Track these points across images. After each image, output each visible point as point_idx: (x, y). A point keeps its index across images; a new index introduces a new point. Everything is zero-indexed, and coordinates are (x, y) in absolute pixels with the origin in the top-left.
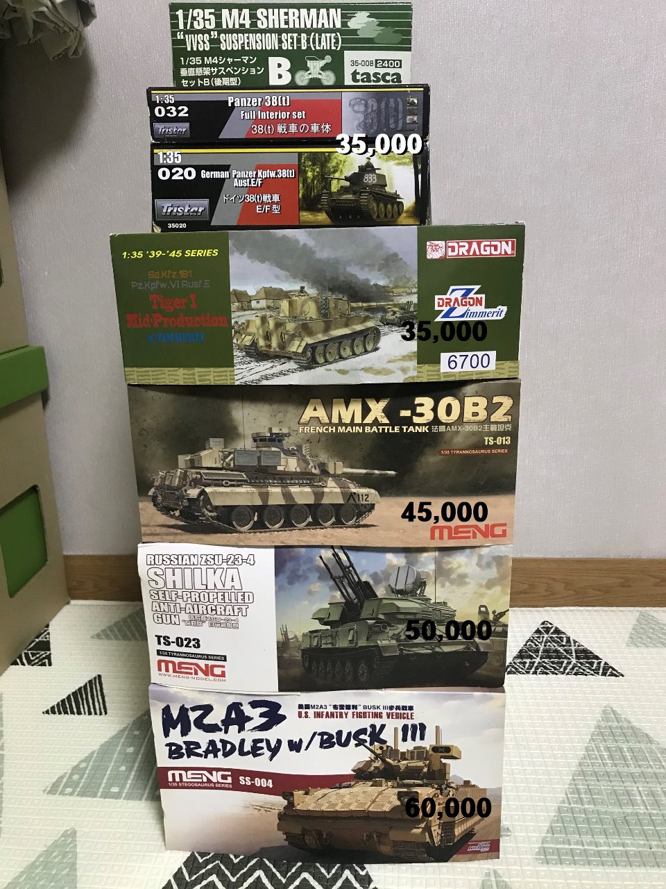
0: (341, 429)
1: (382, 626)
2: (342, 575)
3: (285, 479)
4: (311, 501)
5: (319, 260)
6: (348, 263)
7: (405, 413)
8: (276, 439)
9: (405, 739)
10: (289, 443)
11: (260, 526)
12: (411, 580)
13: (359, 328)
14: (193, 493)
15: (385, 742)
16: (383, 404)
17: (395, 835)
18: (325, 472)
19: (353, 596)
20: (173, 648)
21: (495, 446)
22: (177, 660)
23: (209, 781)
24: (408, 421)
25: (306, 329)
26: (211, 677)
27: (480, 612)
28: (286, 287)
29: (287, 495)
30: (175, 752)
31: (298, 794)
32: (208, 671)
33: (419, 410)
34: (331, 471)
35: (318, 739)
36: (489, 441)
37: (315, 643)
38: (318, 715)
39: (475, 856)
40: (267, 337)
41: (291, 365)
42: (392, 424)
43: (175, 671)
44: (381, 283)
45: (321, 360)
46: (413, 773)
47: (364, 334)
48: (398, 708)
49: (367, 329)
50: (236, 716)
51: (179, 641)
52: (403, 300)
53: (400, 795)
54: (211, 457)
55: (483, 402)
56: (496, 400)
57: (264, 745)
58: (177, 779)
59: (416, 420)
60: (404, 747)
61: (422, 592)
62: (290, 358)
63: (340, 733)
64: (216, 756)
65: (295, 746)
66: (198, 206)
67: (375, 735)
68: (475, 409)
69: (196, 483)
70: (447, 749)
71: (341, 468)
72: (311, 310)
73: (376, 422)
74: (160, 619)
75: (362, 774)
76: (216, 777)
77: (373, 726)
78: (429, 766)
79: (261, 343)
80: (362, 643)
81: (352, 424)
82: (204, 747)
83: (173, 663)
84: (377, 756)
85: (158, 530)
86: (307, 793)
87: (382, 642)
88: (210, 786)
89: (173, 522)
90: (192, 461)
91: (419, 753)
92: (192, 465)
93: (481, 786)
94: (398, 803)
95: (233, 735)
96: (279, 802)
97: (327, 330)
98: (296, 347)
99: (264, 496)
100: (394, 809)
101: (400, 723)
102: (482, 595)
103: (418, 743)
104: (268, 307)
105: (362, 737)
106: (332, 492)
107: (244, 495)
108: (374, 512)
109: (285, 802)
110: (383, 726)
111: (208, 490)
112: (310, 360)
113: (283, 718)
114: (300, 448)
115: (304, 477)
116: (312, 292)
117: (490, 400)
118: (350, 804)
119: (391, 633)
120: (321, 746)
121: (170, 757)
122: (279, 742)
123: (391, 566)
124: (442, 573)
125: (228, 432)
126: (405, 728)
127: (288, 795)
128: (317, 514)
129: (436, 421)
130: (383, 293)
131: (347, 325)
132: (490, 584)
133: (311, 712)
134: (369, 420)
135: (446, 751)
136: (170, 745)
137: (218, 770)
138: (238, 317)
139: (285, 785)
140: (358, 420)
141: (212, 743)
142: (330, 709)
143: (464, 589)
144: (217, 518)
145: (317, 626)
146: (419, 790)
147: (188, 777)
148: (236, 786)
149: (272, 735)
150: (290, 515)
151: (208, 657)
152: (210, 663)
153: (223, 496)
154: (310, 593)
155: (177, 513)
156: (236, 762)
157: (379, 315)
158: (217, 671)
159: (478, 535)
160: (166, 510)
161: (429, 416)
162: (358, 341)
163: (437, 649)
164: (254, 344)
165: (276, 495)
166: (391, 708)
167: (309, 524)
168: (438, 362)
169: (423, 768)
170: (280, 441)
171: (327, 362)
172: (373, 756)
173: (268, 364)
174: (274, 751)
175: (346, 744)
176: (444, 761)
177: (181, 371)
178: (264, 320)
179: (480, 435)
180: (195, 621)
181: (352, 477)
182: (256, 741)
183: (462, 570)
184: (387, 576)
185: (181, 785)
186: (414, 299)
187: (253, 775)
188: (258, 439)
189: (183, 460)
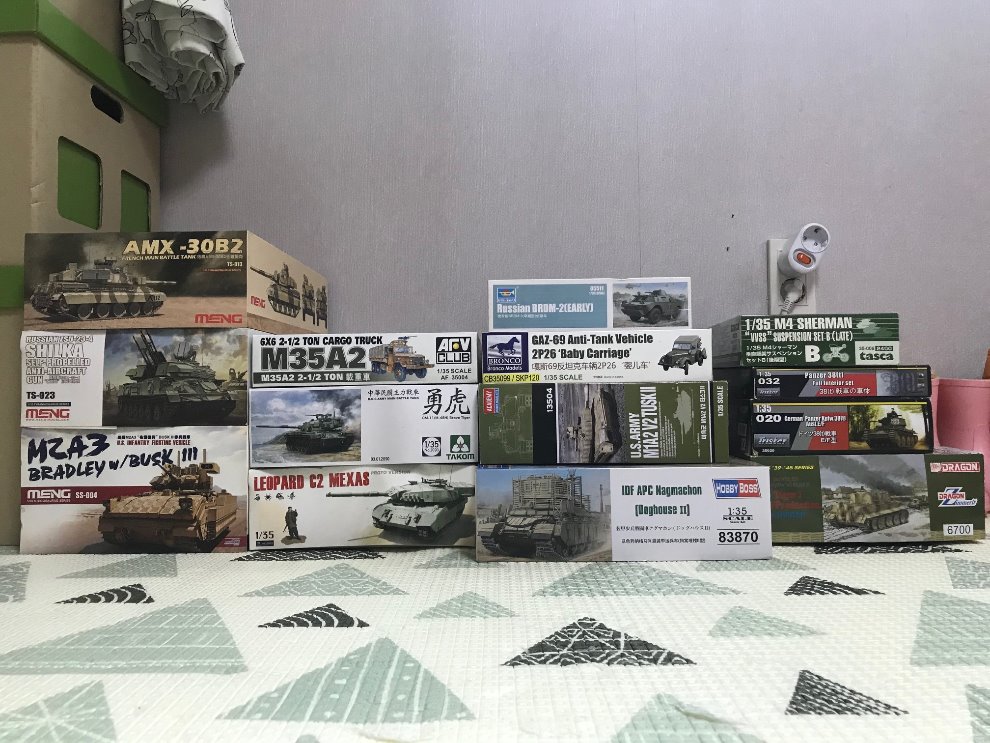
0: (147, 258)
1: (169, 381)
2: (146, 349)
3: (112, 287)
4: (126, 301)
7: (183, 248)
8: (108, 264)
9: (184, 460)
10: (116, 266)
12: (187, 351)
14: (56, 297)
15: (171, 462)
16: (171, 243)
17: (177, 533)
18: (136, 283)
19: (152, 361)
20: (38, 400)
21: (233, 267)
22: (39, 408)
23: (55, 497)
24: (185, 252)
27: (230, 373)
29: (112, 297)
30: (34, 475)
31: (113, 500)
33: (191, 246)
34: (139, 283)
35: (129, 459)
36: (230, 264)
37: (127, 392)
38: (130, 443)
42: (176, 254)
46: (189, 484)
48: (180, 437)
50: (78, 447)
51: (42, 395)
53: (181, 501)
54: (68, 275)
55: (226, 241)
56: (233, 241)
57: (94, 466)
58: (34, 497)
59: (189, 251)
60: (185, 465)
61: (194, 358)
64: (62, 478)
65: (114, 465)
67: (166, 456)
68: (222, 245)
69: (59, 290)
70: (211, 466)
71: (146, 281)
73: (166, 253)
74: (31, 381)
75: (157, 486)
76: (60, 494)
77: (165, 451)
78: (199, 479)
80: (157, 392)
81: (153, 254)
82: (54, 470)
84: (167, 472)
85: (33, 322)
86: (118, 500)
87: (170, 392)
88: (56, 501)
89: (43, 316)
90: (57, 277)
91: (193, 469)
92: (58, 279)
93: (233, 494)
94: (179, 507)
95: (75, 461)
96: (100, 507)
99: (99, 298)
100: (177, 512)
101: (181, 448)
102: (231, 362)
103: (193, 462)
105: (158, 458)
106: (140, 295)
107: (87, 297)
108: (163, 307)
109: (104, 508)
110: (171, 450)
111: (65, 295)
113: (108, 445)
114: (122, 269)
115: (123, 287)
117: (230, 240)
118: (147, 508)
119: (174, 386)
120: (131, 465)
121: (31, 479)
122: (104, 463)
123: (176, 342)
124: (206, 346)
125: (80, 260)
126: (185, 450)
127: (106, 503)
128: (130, 309)
129: (200, 252)
132: (236, 354)
133: (126, 441)
134: (162, 252)
135: (210, 468)
136: (31, 470)
137: (62, 488)
139: (106, 494)
140: (156, 252)
141: (60, 467)
142: (138, 439)
143: (219, 358)
144: (69, 312)
145: (129, 381)
146: (193, 497)
147: (41, 495)
148: (74, 501)
149: (99, 458)
150: (113, 309)
151: (59, 404)
153: (75, 298)
154: (126, 359)
155: (46, 310)
156: (76, 481)
158: (64, 413)
159: (225, 321)
160: (39, 309)
161: (196, 249)
163: (205, 399)
165: (105, 298)
166: (176, 437)
167: (125, 316)
169: (195, 481)
170: (110, 265)
172: (164, 473)
174: (100, 470)
175: (146, 464)
176: (209, 475)
179: (226, 260)
180: (53, 379)
181: (150, 285)
182: (89, 463)
183: (218, 345)
184: (173, 349)
185: (37, 502)
187: (85, 489)
188: (97, 263)
189: (52, 276)
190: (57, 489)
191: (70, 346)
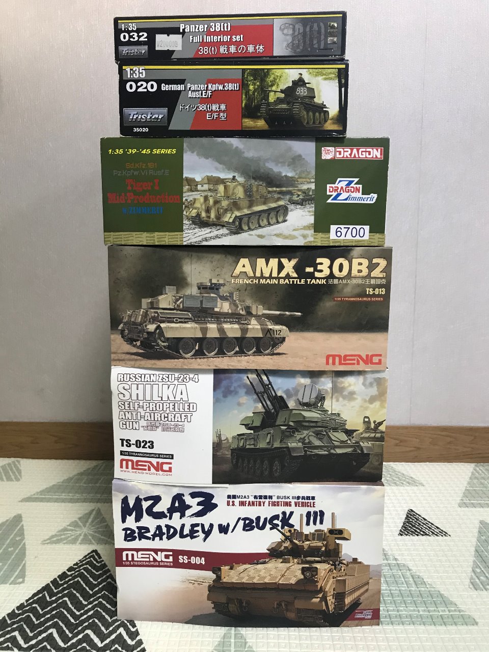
0: (263, 281)
1: (292, 431)
2: (263, 392)
3: (219, 317)
4: (238, 335)
5: (247, 158)
6: (267, 160)
7: (309, 270)
8: (214, 288)
9: (308, 524)
10: (223, 291)
11: (200, 354)
12: (314, 395)
13: (273, 205)
14: (152, 327)
15: (292, 526)
16: (294, 262)
17: (299, 604)
18: (249, 313)
19: (271, 407)
20: (133, 449)
21: (374, 295)
22: (135, 459)
23: (155, 560)
24: (311, 276)
25: (235, 205)
26: (160, 472)
27: (364, 422)
28: (222, 176)
29: (221, 330)
30: (129, 535)
31: (225, 569)
32: (159, 468)
33: (319, 267)
34: (254, 313)
35: (241, 523)
36: (370, 291)
37: (241, 444)
38: (242, 504)
39: (361, 622)
40: (208, 211)
41: (224, 231)
42: (300, 278)
43: (133, 468)
44: (290, 175)
45: (246, 228)
46: (314, 551)
47: (276, 210)
48: (303, 498)
49: (279, 206)
50: (178, 505)
51: (138, 444)
52: (305, 187)
53: (304, 570)
54: (166, 300)
55: (365, 262)
56: (375, 261)
57: (199, 528)
58: (130, 559)
59: (317, 274)
60: (308, 530)
61: (322, 405)
62: (223, 226)
63: (258, 518)
64: (161, 539)
65: (224, 529)
66: (159, 113)
67: (286, 520)
68: (360, 268)
69: (154, 320)
70: (340, 532)
71: (261, 310)
72: (240, 193)
73: (288, 276)
74: (124, 425)
75: (275, 553)
76: (160, 557)
77: (284, 513)
78: (326, 546)
79: (204, 215)
80: (277, 444)
81: (271, 277)
82: (152, 531)
83: (132, 461)
84: (287, 538)
85: (124, 356)
86: (231, 568)
87: (292, 444)
88: (156, 564)
89: (135, 350)
90: (152, 303)
91: (319, 535)
92: (152, 306)
93: (366, 563)
94: (302, 577)
95: (176, 521)
96: (210, 575)
97: (250, 206)
98: (228, 218)
99: (204, 330)
100: (299, 582)
101: (305, 510)
102: (366, 408)
103: (319, 526)
104: (210, 190)
105: (275, 522)
106: (255, 328)
107: (189, 330)
108: (285, 344)
109: (214, 576)
110: (292, 513)
111: (162, 325)
112: (237, 228)
113: (215, 506)
114: (231, 294)
115: (234, 317)
116: (241, 179)
117: (370, 261)
118: (265, 578)
119: (298, 438)
120: (244, 529)
121: (125, 540)
122: (211, 526)
123: (300, 385)
124: (336, 389)
125: (179, 282)
126: (309, 514)
127: (216, 570)
128: (243, 345)
129: (332, 276)
130: (291, 182)
131: (265, 203)
132: (372, 400)
133: (237, 501)
134: (283, 274)
135: (338, 533)
136: (125, 529)
137: (162, 550)
138: (188, 196)
139: (215, 561)
140: (275, 274)
141: (159, 528)
142: (252, 499)
143: (353, 403)
144: (168, 347)
145: (244, 430)
146: (318, 566)
147: (138, 557)
148: (176, 565)
149: (206, 520)
150: (222, 345)
151: (159, 456)
152: (161, 460)
153: (173, 330)
154: (239, 404)
155: (138, 343)
156: (177, 543)
157: (288, 197)
158: (166, 467)
159: (361, 362)
160: (130, 341)
161: (327, 272)
162: (273, 214)
163: (332, 451)
164: (198, 215)
165: (213, 330)
166: (298, 498)
167: (236, 353)
168: (329, 231)
169: (321, 547)
170: (217, 289)
171: (250, 229)
172: (283, 538)
173: (208, 230)
174: (207, 533)
175: (263, 528)
176: (338, 541)
177: (145, 234)
178: (206, 198)
179: (363, 286)
180: (152, 427)
181: (269, 317)
182: (193, 526)
183: (351, 388)
184: (296, 391)
185: (133, 564)
186: (313, 186)
187: (190, 554)
188: (201, 287)
189: (145, 302)
190: (156, 551)
191: (172, 387)
